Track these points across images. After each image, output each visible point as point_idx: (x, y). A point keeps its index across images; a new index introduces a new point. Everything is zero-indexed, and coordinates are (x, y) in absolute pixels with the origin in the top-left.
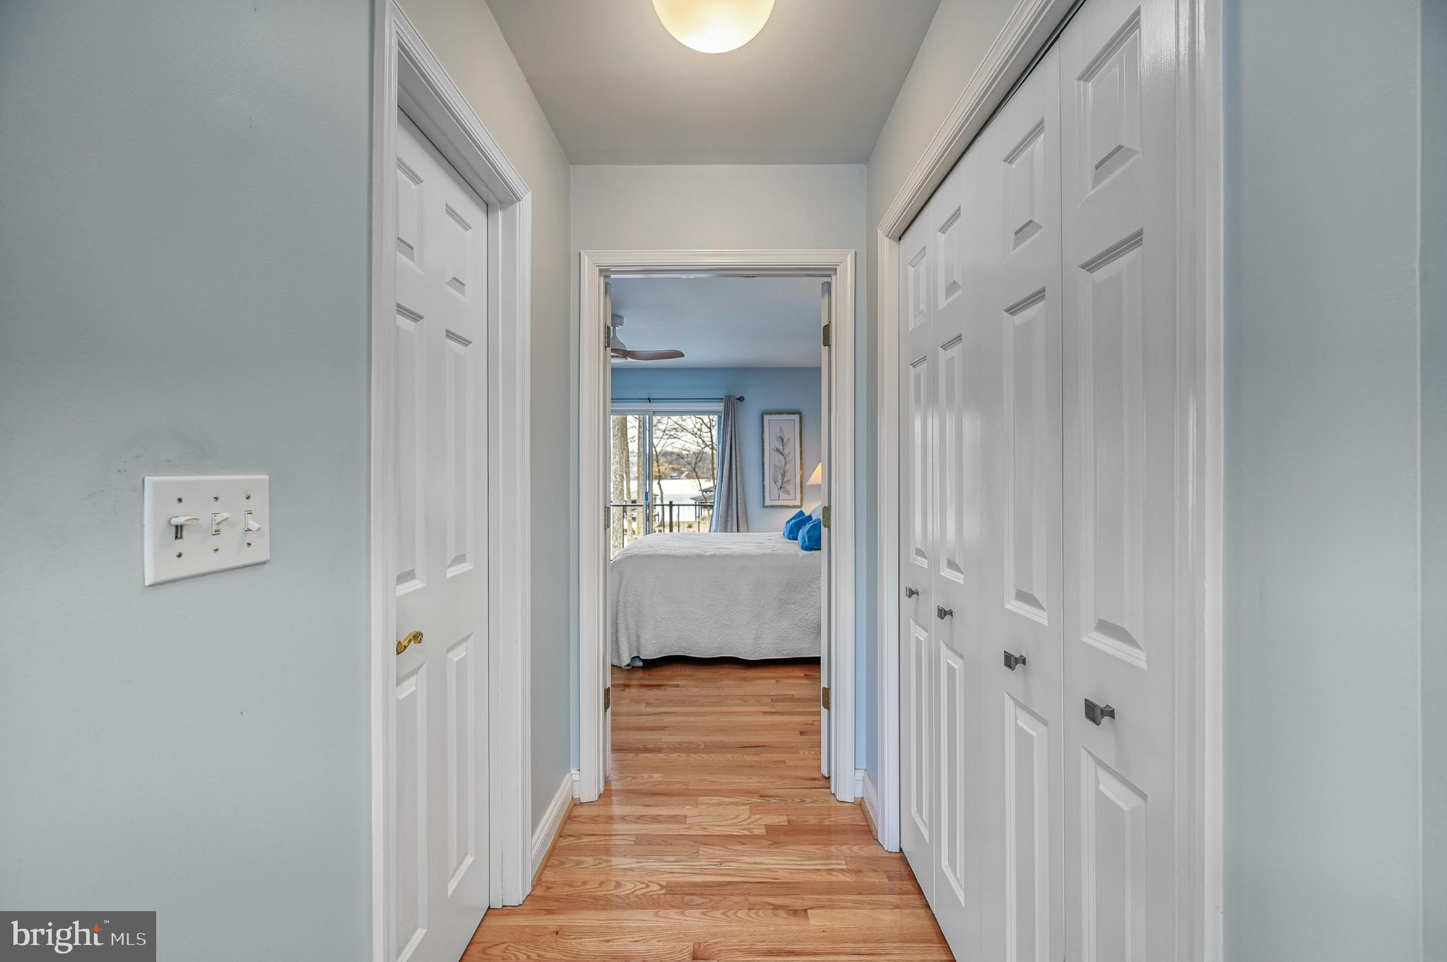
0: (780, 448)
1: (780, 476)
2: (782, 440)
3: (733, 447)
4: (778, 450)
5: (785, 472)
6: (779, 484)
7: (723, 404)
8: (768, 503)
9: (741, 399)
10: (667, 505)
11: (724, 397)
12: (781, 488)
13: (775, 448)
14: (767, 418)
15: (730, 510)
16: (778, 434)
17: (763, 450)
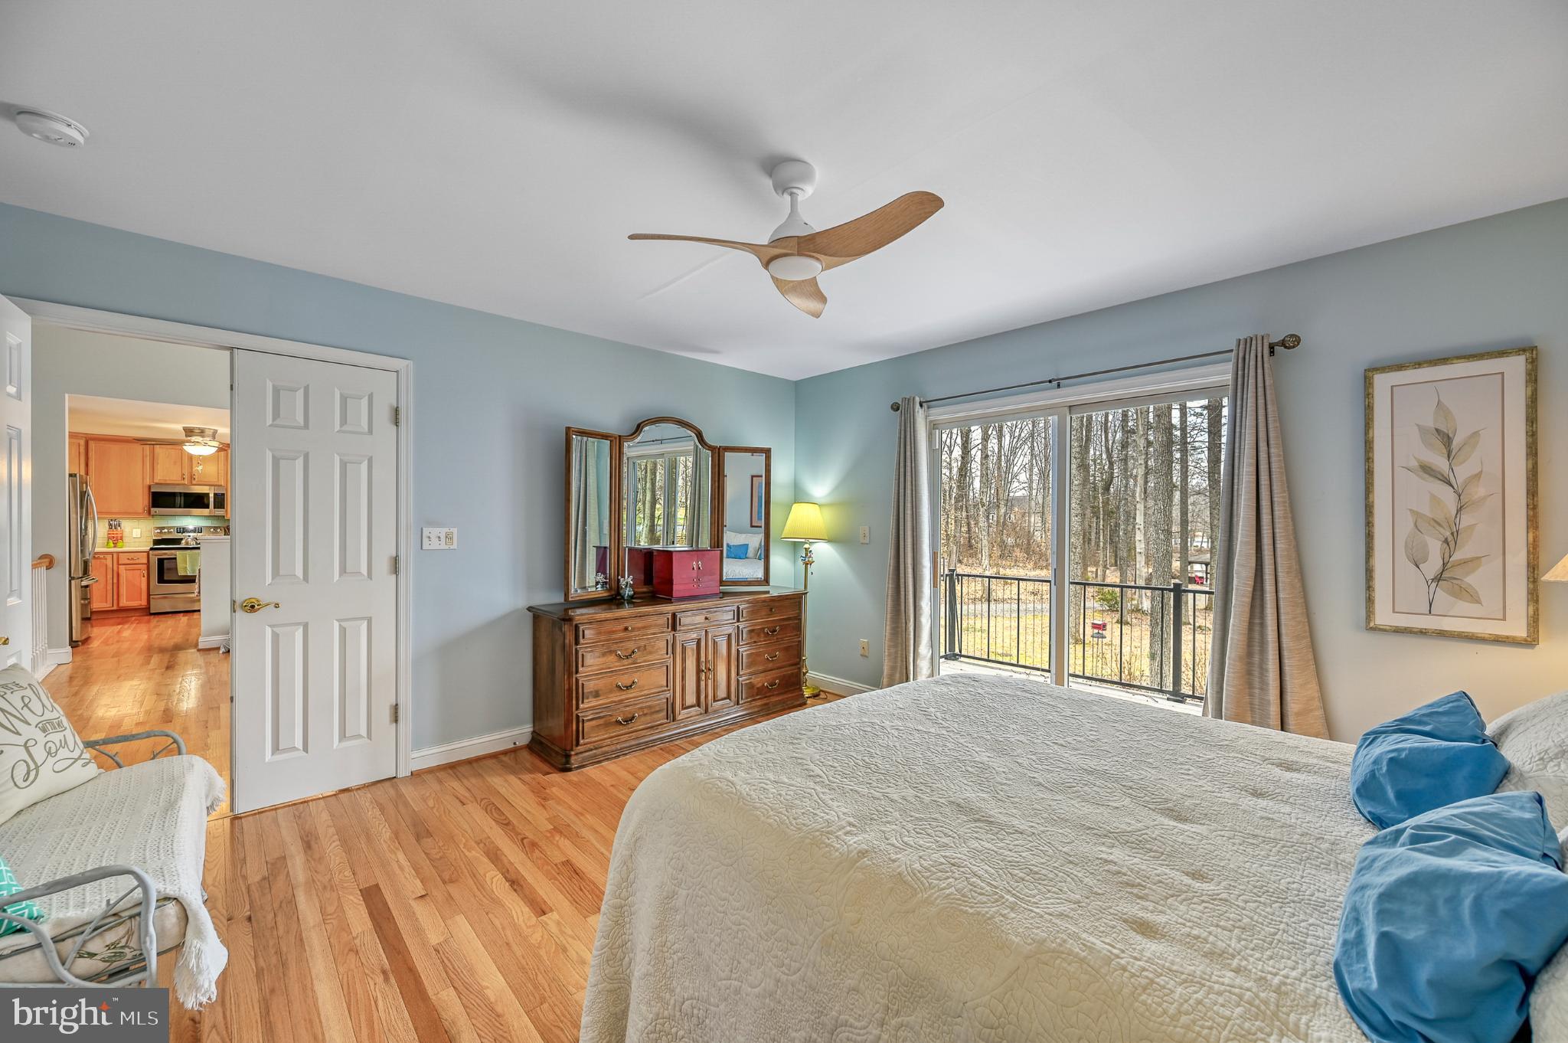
0: (1441, 463)
1: (1435, 548)
2: (1447, 440)
3: (1263, 467)
4: (1427, 470)
5: (1456, 534)
6: (1432, 566)
7: (1230, 366)
8: (1383, 616)
9: (1291, 342)
10: (1170, 590)
11: (1234, 347)
12: (1438, 579)
13: (1414, 464)
14: (1382, 383)
15: (1257, 628)
16: (1430, 423)
17: (1369, 473)
